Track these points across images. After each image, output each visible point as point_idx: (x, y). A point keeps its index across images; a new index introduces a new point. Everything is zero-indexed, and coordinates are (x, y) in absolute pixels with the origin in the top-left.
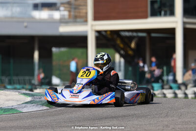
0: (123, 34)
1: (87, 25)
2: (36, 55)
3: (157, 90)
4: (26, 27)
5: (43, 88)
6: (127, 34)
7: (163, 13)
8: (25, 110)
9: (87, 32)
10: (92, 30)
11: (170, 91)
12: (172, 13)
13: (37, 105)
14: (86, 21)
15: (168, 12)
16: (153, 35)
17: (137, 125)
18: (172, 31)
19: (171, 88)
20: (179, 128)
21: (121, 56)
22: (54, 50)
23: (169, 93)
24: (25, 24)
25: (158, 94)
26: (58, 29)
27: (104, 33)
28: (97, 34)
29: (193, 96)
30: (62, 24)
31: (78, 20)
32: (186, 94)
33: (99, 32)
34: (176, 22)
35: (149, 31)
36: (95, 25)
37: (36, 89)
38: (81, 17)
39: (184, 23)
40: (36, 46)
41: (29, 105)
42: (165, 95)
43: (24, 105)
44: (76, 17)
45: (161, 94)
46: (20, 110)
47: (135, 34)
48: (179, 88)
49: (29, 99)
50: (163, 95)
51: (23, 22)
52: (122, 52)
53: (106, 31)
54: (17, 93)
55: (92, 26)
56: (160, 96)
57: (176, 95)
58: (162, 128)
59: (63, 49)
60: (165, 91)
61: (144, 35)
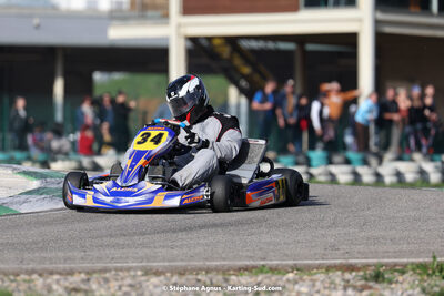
0: (245, 44)
1: (167, 24)
2: (59, 87)
3: (317, 166)
4: (38, 27)
5: (70, 160)
6: (254, 44)
8: (24, 209)
9: (167, 39)
10: (178, 35)
11: (346, 168)
13: (52, 198)
14: (166, 16)
16: (310, 47)
17: (269, 244)
18: (350, 40)
19: (347, 162)
20: (359, 252)
21: (242, 91)
22: (98, 77)
23: (342, 173)
24: (36, 21)
25: (320, 175)
26: (105, 32)
27: (204, 43)
28: (190, 44)
29: (394, 179)
30: (115, 22)
31: (150, 13)
32: (378, 176)
33: (194, 40)
34: (360, 20)
35: (300, 39)
36: (186, 25)
37: (55, 160)
38: (155, 7)
39: (377, 23)
40: (59, 68)
41: (33, 198)
42: (333, 179)
43: (24, 197)
44: (144, 7)
45: (326, 175)
46: (14, 207)
47: (271, 45)
48: (365, 162)
49: (35, 184)
50: (328, 178)
51: (31, 16)
52: (244, 83)
53: (210, 39)
54: (10, 172)
55: (179, 26)
56: (322, 178)
57: (357, 177)
58: (322, 251)
59: (117, 76)
60: (334, 169)
61: (290, 46)
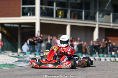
0: (6, 25)
7: (29, 14)
12: (34, 14)
15: (32, 14)
16: (22, 26)
18: (34, 24)
34: (36, 19)
35: (20, 24)
39: (41, 20)
47: (12, 25)
61: (17, 26)
